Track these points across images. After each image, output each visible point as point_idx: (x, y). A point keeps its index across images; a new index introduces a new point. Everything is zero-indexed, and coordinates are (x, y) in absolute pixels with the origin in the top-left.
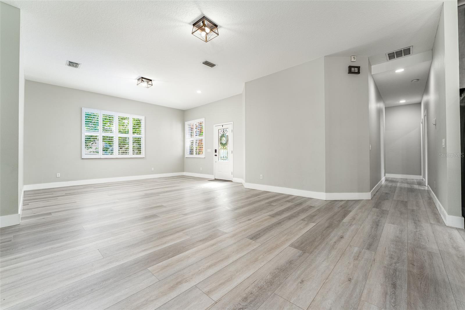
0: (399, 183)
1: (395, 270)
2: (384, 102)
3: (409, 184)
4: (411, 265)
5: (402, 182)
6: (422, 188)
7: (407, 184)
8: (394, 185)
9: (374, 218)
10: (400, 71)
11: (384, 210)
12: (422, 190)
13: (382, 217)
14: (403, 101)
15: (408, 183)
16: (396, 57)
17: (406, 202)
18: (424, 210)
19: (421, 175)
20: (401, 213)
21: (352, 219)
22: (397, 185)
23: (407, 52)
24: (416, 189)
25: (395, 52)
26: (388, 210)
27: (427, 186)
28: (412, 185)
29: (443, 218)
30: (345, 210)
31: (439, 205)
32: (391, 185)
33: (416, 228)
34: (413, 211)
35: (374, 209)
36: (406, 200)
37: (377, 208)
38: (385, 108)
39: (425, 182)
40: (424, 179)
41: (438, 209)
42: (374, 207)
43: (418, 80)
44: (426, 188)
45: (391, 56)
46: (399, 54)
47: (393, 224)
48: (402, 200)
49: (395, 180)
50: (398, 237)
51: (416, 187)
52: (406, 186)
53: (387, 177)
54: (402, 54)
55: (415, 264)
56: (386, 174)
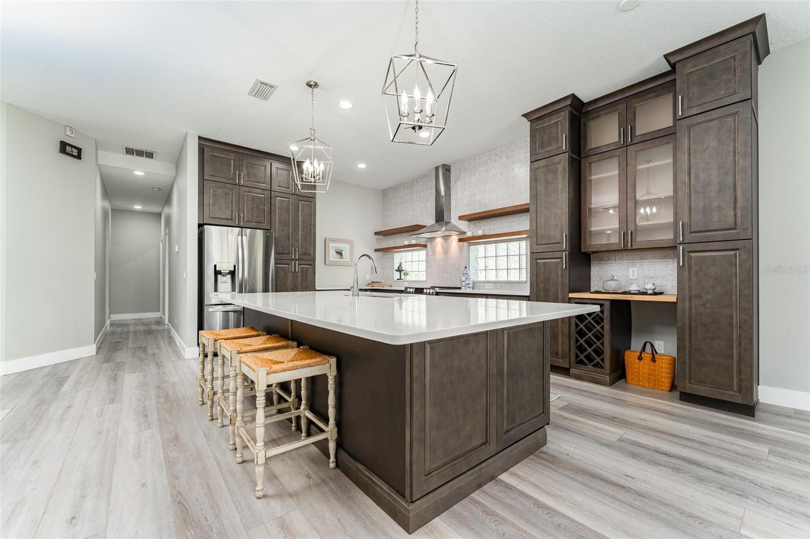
0: (132, 325)
1: (144, 407)
2: (110, 202)
3: (145, 326)
4: (158, 398)
5: (136, 324)
6: (162, 328)
7: (142, 326)
8: (125, 329)
9: (108, 374)
10: (139, 173)
11: (119, 362)
12: (161, 330)
13: (118, 370)
14: (138, 207)
15: (143, 324)
16: (135, 154)
17: (145, 347)
18: (166, 350)
19: (159, 311)
20: (142, 360)
21: (76, 385)
22: (129, 329)
23: (150, 155)
24: (155, 330)
25: (135, 149)
26: (124, 361)
27: (166, 323)
28: (149, 326)
29: (183, 353)
30: (58, 378)
31: (180, 341)
32: (122, 330)
33: (159, 369)
34: (154, 354)
35: (105, 365)
36: (144, 345)
37: (108, 362)
38: (112, 209)
39: (164, 320)
40: (163, 316)
41: (179, 345)
42: (104, 362)
43: (160, 189)
44: (166, 327)
45: (129, 151)
46: (140, 153)
47: (134, 373)
48: (139, 346)
49: (125, 322)
50: (142, 382)
51: (154, 327)
52: (142, 328)
53: (112, 319)
54: (143, 155)
55: (161, 396)
56: (111, 315)
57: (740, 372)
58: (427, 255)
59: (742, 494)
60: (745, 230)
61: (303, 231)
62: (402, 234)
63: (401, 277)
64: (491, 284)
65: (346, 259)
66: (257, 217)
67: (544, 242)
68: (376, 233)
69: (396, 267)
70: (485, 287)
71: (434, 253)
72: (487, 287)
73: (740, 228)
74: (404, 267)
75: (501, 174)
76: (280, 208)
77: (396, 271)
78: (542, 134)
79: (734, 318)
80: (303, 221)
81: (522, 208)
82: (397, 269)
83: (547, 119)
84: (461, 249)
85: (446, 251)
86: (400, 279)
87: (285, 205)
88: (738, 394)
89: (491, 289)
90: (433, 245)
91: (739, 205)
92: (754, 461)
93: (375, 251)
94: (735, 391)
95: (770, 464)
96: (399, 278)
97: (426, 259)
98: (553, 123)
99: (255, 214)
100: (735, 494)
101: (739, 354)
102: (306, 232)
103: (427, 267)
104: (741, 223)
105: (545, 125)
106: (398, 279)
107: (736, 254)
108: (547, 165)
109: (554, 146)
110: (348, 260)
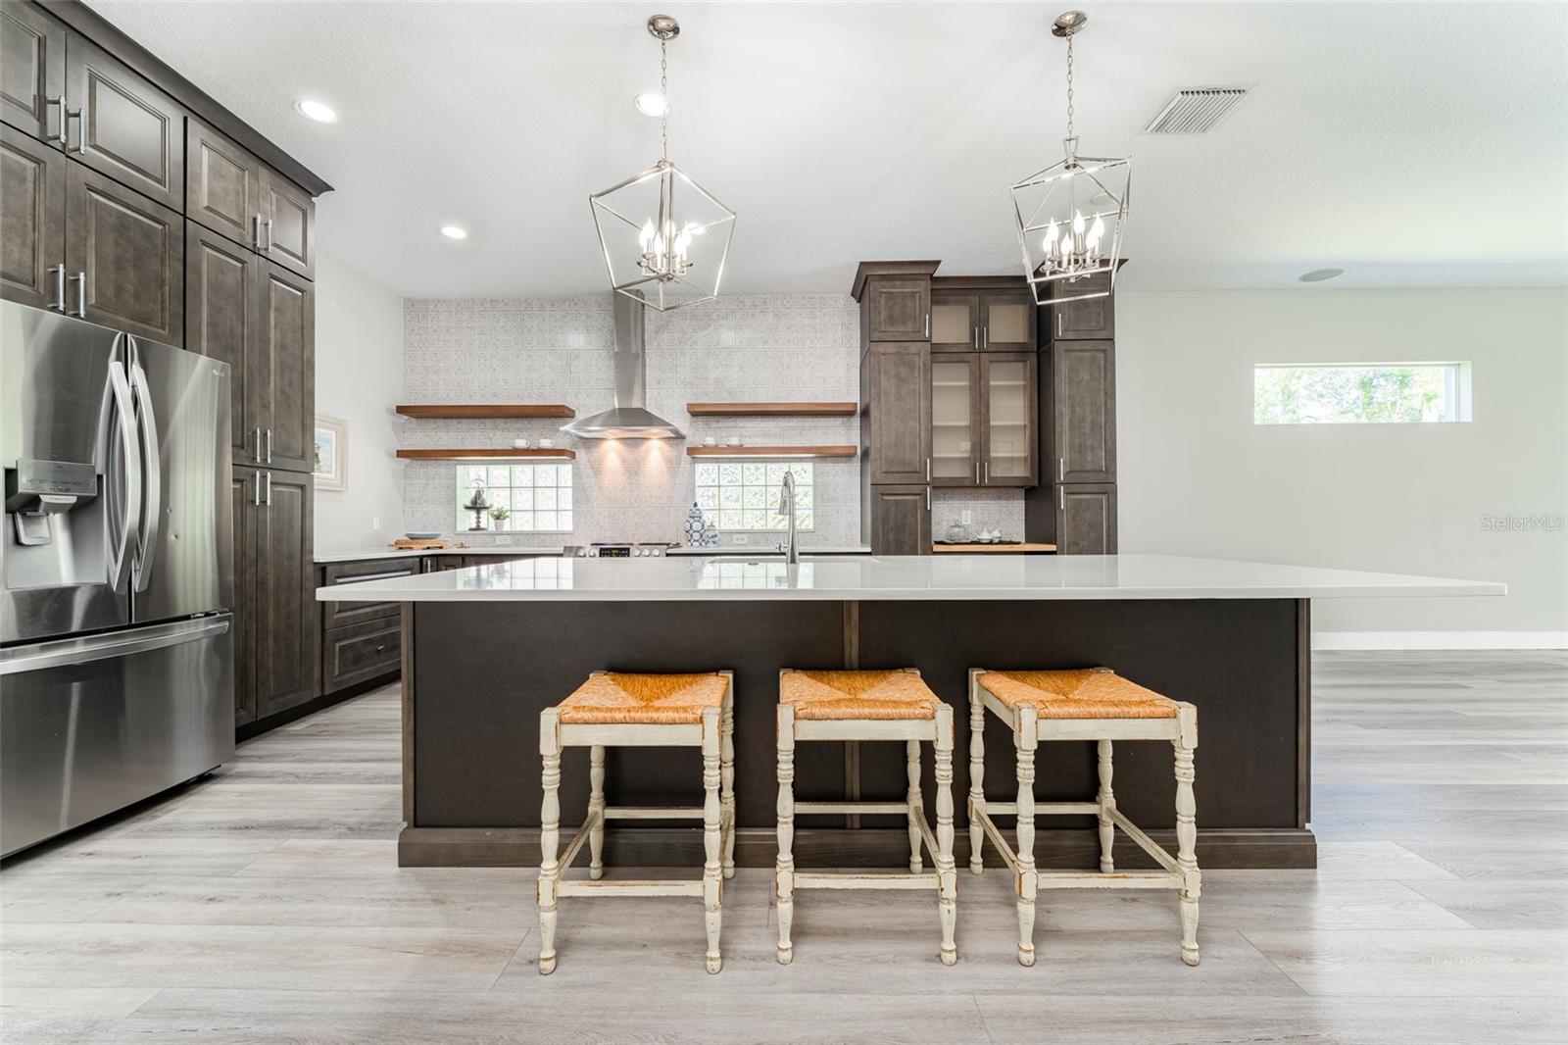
58: (576, 475)
61: (282, 375)
62: (488, 421)
63: (478, 522)
64: (745, 536)
65: (327, 472)
66: (137, 297)
67: (894, 470)
68: (401, 410)
69: (465, 498)
70: (732, 540)
71: (597, 470)
72: (735, 542)
74: (489, 498)
75: (765, 342)
76: (215, 288)
77: (467, 508)
78: (891, 303)
80: (282, 347)
81: (826, 409)
82: (469, 504)
83: (898, 283)
84: (673, 466)
85: (633, 470)
86: (478, 528)
87: (231, 279)
89: (745, 545)
90: (595, 454)
93: (398, 456)
96: (474, 526)
97: (573, 484)
98: (909, 293)
99: (130, 287)
102: (291, 382)
103: (576, 501)
105: (894, 290)
106: (471, 530)
107: (1106, 497)
108: (898, 353)
109: (909, 327)
110: (333, 476)
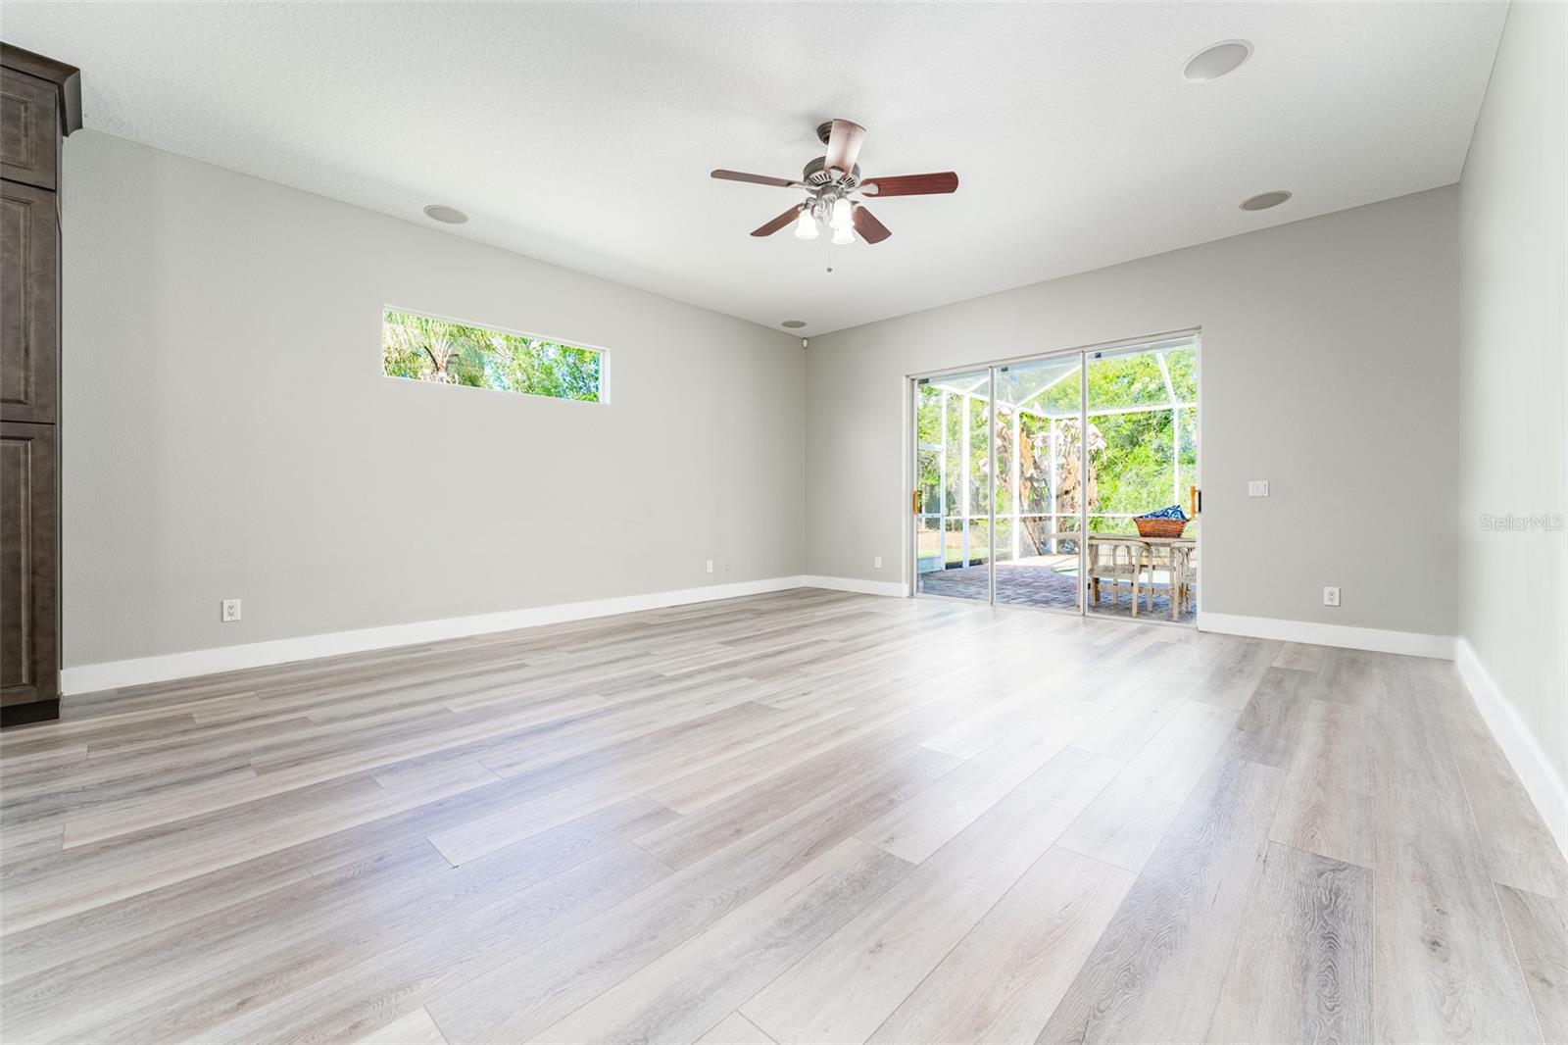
57: (33, 648)
59: (55, 812)
60: (43, 408)
73: (33, 402)
79: (23, 558)
88: (32, 687)
91: (33, 363)
92: (69, 769)
94: (25, 685)
95: (93, 762)
100: (46, 816)
101: (33, 619)
104: (37, 395)
107: (26, 446)
